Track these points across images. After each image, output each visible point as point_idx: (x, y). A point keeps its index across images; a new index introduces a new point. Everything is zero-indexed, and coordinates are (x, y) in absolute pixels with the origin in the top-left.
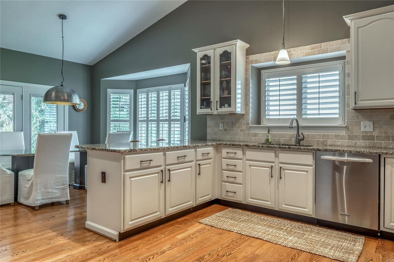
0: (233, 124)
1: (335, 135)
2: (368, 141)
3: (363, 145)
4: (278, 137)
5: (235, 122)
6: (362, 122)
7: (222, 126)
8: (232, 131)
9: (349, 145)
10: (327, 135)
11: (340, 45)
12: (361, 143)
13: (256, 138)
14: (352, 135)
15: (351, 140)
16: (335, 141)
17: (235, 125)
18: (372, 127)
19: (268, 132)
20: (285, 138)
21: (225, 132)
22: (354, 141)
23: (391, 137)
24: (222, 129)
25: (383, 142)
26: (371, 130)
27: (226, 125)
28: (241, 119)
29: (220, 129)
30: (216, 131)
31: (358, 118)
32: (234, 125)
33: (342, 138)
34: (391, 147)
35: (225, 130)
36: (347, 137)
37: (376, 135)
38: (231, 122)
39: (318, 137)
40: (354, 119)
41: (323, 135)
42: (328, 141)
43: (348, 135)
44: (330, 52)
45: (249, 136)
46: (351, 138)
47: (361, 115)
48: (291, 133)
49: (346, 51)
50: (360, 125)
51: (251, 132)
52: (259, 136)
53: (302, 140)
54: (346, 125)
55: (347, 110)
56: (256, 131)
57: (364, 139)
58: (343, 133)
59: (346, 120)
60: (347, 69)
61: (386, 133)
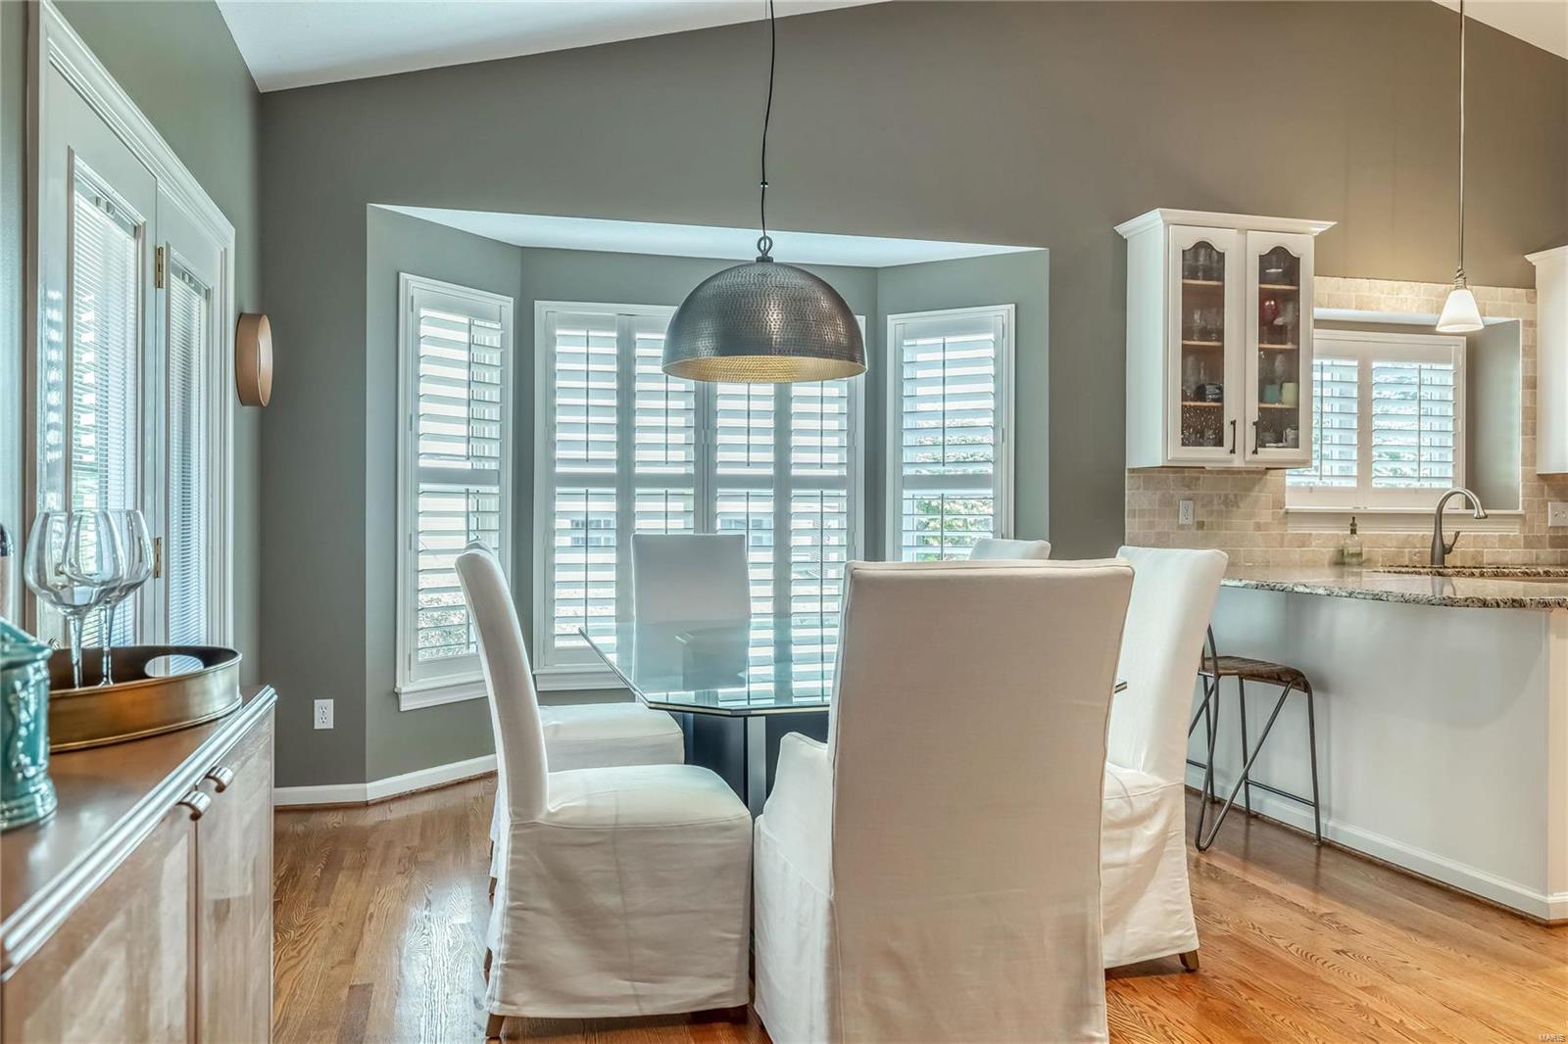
0: (1230, 503)
2: (1561, 550)
3: (1551, 559)
5: (1236, 496)
6: (1549, 504)
7: (1191, 511)
8: (1226, 529)
10: (1485, 536)
11: (1510, 301)
12: (1547, 554)
13: (1305, 551)
14: (1530, 535)
17: (1234, 509)
19: (1349, 532)
20: (1385, 547)
21: (1200, 532)
22: (1534, 550)
24: (1190, 521)
27: (1203, 506)
28: (1257, 488)
29: (1182, 520)
30: (1166, 530)
31: (1542, 494)
32: (1232, 506)
35: (1201, 525)
36: (1522, 543)
38: (1220, 498)
39: (1466, 542)
40: (1535, 496)
41: (1476, 537)
43: (1525, 537)
44: (1490, 315)
45: (1282, 545)
46: (1529, 543)
47: (1548, 486)
48: (1401, 532)
49: (1524, 321)
50: (1547, 511)
51: (1289, 532)
52: (1314, 544)
53: (1450, 550)
54: (1520, 511)
55: (1523, 470)
56: (1306, 529)
57: (1552, 546)
58: (1515, 531)
59: (1521, 499)
60: (1525, 368)
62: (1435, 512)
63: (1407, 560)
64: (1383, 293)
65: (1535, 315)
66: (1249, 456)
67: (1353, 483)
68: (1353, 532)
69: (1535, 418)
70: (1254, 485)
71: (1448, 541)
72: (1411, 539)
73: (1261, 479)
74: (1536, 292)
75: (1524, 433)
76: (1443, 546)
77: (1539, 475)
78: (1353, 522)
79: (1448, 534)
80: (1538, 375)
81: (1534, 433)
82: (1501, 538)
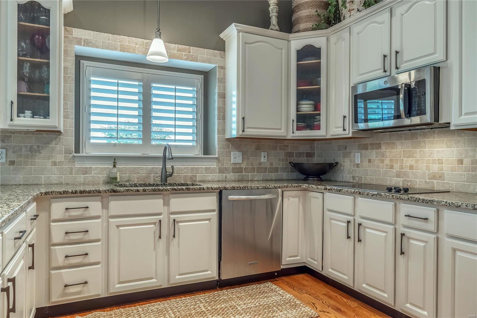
0: (33, 151)
1: (205, 167)
2: (237, 174)
3: (233, 178)
4: (128, 172)
5: (38, 147)
6: (232, 152)
7: (4, 155)
8: (31, 165)
9: (219, 180)
10: (197, 168)
11: (211, 56)
12: (231, 176)
13: (87, 177)
14: (222, 167)
15: (222, 173)
16: (205, 175)
17: (37, 154)
18: (241, 157)
20: (139, 174)
21: (12, 167)
22: (224, 174)
23: (256, 169)
24: (3, 161)
25: (250, 174)
26: (240, 161)
27: (14, 152)
28: (54, 142)
31: (228, 147)
32: (36, 152)
33: (212, 171)
34: (256, 179)
35: (12, 163)
36: (217, 171)
37: (244, 167)
38: (27, 147)
39: (185, 171)
40: (225, 149)
41: (192, 169)
42: (197, 177)
43: (219, 168)
44: (200, 61)
45: (71, 173)
46: (221, 171)
47: (231, 144)
48: (149, 166)
49: (218, 66)
50: (230, 156)
51: (76, 166)
52: (93, 172)
53: (171, 175)
54: (217, 156)
55: (218, 137)
56: (87, 165)
57: (233, 172)
58: (214, 165)
59: (217, 150)
61: (252, 165)
62: (162, 156)
63: (152, 180)
64: (137, 44)
65: (225, 64)
66: (9, 122)
68: (114, 166)
69: (224, 112)
70: (52, 141)
71: (169, 171)
73: (56, 138)
74: (225, 53)
77: (227, 139)
78: (115, 160)
80: (226, 92)
82: (206, 169)
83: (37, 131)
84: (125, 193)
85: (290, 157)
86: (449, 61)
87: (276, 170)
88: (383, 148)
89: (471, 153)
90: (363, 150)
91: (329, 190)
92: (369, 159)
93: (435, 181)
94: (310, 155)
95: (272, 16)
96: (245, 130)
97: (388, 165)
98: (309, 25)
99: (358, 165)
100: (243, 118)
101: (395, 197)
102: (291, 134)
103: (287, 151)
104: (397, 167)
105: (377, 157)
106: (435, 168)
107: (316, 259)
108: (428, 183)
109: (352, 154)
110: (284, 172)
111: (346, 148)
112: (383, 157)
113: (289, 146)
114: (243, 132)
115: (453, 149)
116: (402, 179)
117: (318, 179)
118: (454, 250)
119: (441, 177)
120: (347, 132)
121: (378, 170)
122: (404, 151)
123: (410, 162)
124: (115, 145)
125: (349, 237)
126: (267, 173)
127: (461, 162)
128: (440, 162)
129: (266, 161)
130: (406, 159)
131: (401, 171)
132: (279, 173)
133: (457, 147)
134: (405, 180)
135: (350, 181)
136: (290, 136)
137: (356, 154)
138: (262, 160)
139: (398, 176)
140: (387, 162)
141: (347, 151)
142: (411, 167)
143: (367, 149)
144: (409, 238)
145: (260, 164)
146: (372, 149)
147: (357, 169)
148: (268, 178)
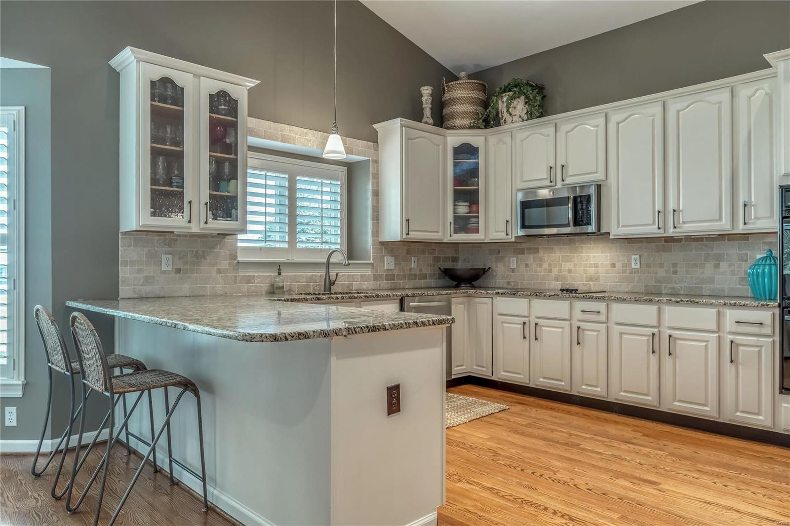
0: (199, 257)
1: (361, 274)
2: (390, 282)
3: (386, 286)
4: (289, 281)
5: (203, 252)
6: (385, 257)
7: (170, 262)
8: (197, 273)
9: (374, 288)
10: (353, 275)
11: (365, 148)
12: (384, 283)
13: (251, 286)
14: (376, 274)
15: (376, 281)
16: (360, 283)
17: (203, 260)
18: (394, 263)
19: (277, 274)
20: (299, 282)
21: (178, 275)
22: (378, 282)
23: (407, 276)
24: (170, 268)
25: (401, 281)
26: (393, 268)
27: (179, 258)
28: (218, 247)
29: (164, 268)
30: (151, 275)
31: (382, 252)
32: (201, 258)
33: (367, 278)
34: (407, 287)
35: (178, 271)
36: (372, 278)
37: (396, 274)
38: (192, 252)
39: (342, 278)
40: (378, 253)
41: (349, 276)
42: (353, 285)
43: (374, 275)
44: (355, 155)
45: (235, 283)
46: (376, 278)
47: (385, 247)
48: (308, 273)
49: (372, 160)
50: (384, 261)
51: (240, 274)
52: (256, 281)
53: (334, 283)
54: (371, 261)
55: (372, 240)
56: (251, 273)
57: (387, 280)
58: (368, 272)
59: (371, 255)
60: (373, 185)
61: (404, 272)
62: (326, 262)
63: (312, 289)
64: (297, 134)
65: (378, 157)
66: (202, 225)
67: (286, 246)
68: (279, 274)
69: (378, 212)
70: (217, 244)
71: (333, 278)
72: (314, 277)
73: (221, 241)
74: (378, 145)
75: (373, 220)
76: (330, 280)
77: (380, 242)
78: (279, 267)
79: (333, 274)
80: (379, 189)
81: (378, 220)
82: (362, 276)
83: (219, 234)
84: (327, 301)
85: (437, 262)
86: (608, 181)
87: (424, 277)
88: (541, 253)
89: (622, 258)
90: (518, 254)
91: (502, 294)
92: (525, 264)
93: (592, 283)
94: (455, 259)
95: (426, 107)
96: (410, 233)
97: (546, 269)
98: (466, 122)
99: (513, 270)
100: (408, 220)
101: (571, 296)
102: (449, 238)
103: (435, 255)
104: (555, 271)
105: (534, 261)
106: (591, 271)
107: (485, 365)
108: (586, 285)
109: (507, 259)
110: (432, 279)
111: (499, 252)
112: (541, 261)
113: (437, 250)
114: (407, 234)
115: (606, 254)
116: (560, 283)
117: (471, 285)
118: (621, 334)
119: (597, 279)
120: (509, 237)
121: (536, 275)
122: (562, 256)
123: (568, 266)
124: (261, 249)
125: (524, 338)
126: (417, 280)
127: (613, 265)
128: (596, 266)
129: (416, 266)
130: (564, 263)
131: (559, 275)
132: (428, 280)
133: (611, 253)
134: (564, 283)
135: (504, 287)
136: (447, 239)
137: (512, 259)
138: (413, 265)
139: (557, 279)
140: (545, 266)
141: (500, 255)
142: (570, 271)
143: (524, 254)
144: (584, 330)
145: (411, 270)
146: (529, 253)
147: (513, 274)
148: (418, 286)
